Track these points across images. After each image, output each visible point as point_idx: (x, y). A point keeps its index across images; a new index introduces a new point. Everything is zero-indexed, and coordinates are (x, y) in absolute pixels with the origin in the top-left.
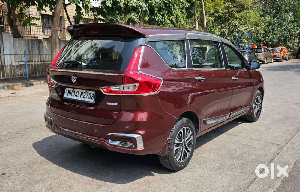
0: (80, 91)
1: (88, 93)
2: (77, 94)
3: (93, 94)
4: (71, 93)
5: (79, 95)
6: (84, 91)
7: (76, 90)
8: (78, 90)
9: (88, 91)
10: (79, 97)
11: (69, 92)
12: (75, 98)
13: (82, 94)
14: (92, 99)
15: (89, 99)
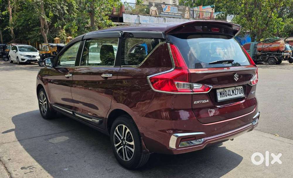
0: (231, 89)
1: (237, 89)
2: (229, 93)
3: (241, 88)
4: (223, 94)
5: (232, 94)
6: (234, 88)
7: (227, 90)
8: (229, 89)
9: (237, 88)
10: (232, 95)
11: (221, 94)
12: (228, 97)
13: (233, 92)
14: (242, 93)
15: (240, 94)
